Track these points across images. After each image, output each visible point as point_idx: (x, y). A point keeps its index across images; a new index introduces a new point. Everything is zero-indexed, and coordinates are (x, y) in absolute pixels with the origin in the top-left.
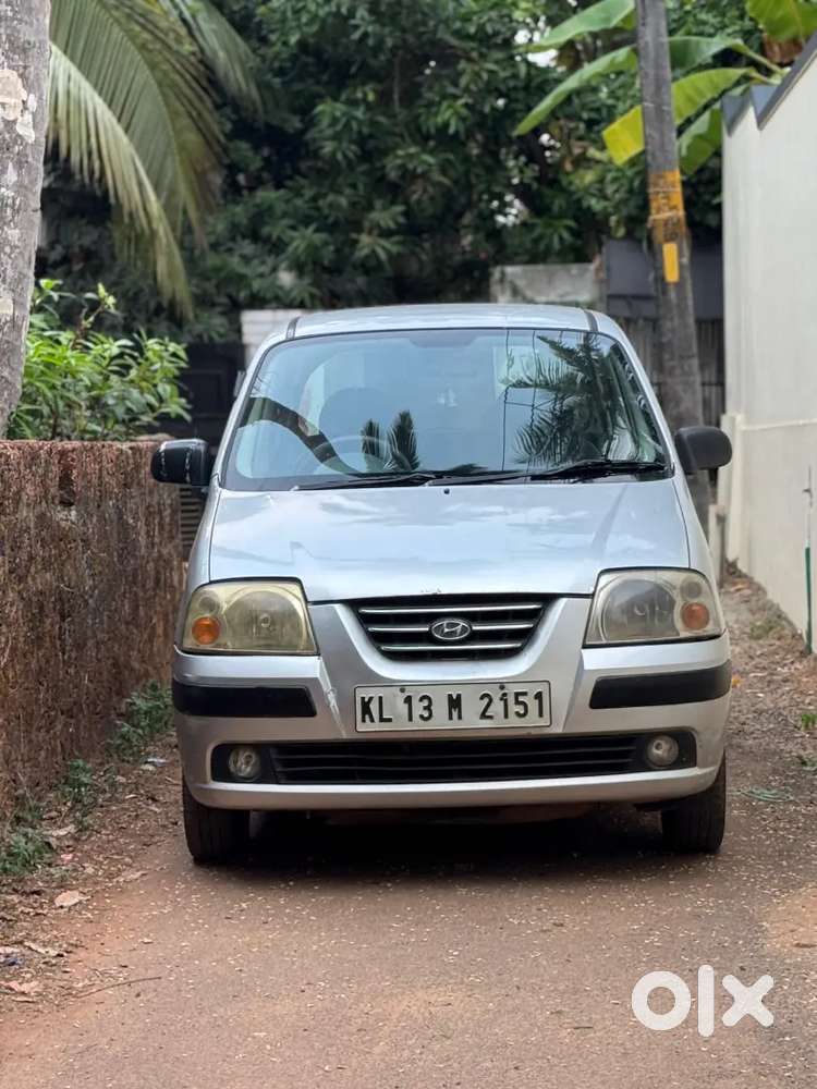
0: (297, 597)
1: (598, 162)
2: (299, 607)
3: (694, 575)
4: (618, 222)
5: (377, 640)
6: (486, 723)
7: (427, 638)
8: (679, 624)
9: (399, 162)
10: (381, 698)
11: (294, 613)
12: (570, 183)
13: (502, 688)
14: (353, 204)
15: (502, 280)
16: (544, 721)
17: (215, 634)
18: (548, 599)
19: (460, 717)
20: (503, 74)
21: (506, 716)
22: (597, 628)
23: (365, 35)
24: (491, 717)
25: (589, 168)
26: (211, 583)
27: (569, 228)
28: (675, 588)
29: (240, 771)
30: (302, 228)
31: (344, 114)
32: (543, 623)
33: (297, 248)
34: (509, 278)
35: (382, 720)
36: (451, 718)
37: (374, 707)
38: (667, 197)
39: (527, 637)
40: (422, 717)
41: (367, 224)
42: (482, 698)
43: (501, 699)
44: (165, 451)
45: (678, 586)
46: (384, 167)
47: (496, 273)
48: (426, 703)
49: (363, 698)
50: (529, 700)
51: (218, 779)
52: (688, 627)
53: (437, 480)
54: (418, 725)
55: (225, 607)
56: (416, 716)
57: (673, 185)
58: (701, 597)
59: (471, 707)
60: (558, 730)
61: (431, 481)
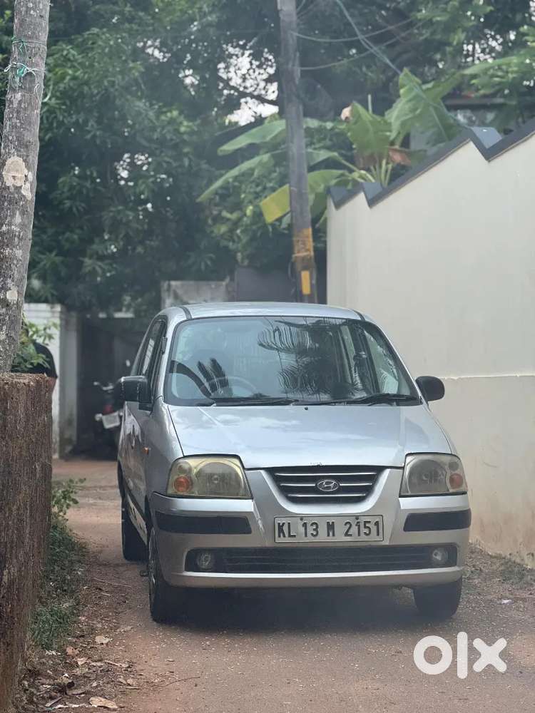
0: (237, 465)
1: (228, 220)
2: (239, 471)
3: (454, 458)
4: (244, 257)
5: (285, 491)
6: (348, 539)
7: (315, 490)
8: (449, 485)
9: (111, 214)
10: (289, 523)
11: (237, 475)
12: (212, 232)
14: (81, 239)
15: (168, 290)
16: (380, 538)
17: (189, 486)
18: (380, 469)
19: (334, 535)
20: (175, 164)
21: (359, 534)
22: (406, 484)
23: (94, 136)
24: (351, 535)
25: (223, 223)
26: (185, 457)
27: (211, 259)
28: (445, 465)
29: (202, 565)
30: (48, 253)
31: (79, 184)
32: (377, 483)
33: (45, 265)
34: (173, 288)
35: (290, 536)
36: (328, 535)
37: (285, 529)
38: (304, 243)
39: (368, 491)
41: (89, 252)
42: (346, 524)
43: (357, 525)
45: (448, 463)
46: (101, 217)
47: (165, 285)
48: (314, 527)
49: (279, 524)
50: (372, 526)
51: (188, 569)
52: (453, 487)
53: (297, 402)
54: (310, 539)
55: (195, 471)
56: (309, 534)
57: (308, 237)
58: (459, 470)
59: (340, 529)
60: (386, 543)
61: (294, 403)
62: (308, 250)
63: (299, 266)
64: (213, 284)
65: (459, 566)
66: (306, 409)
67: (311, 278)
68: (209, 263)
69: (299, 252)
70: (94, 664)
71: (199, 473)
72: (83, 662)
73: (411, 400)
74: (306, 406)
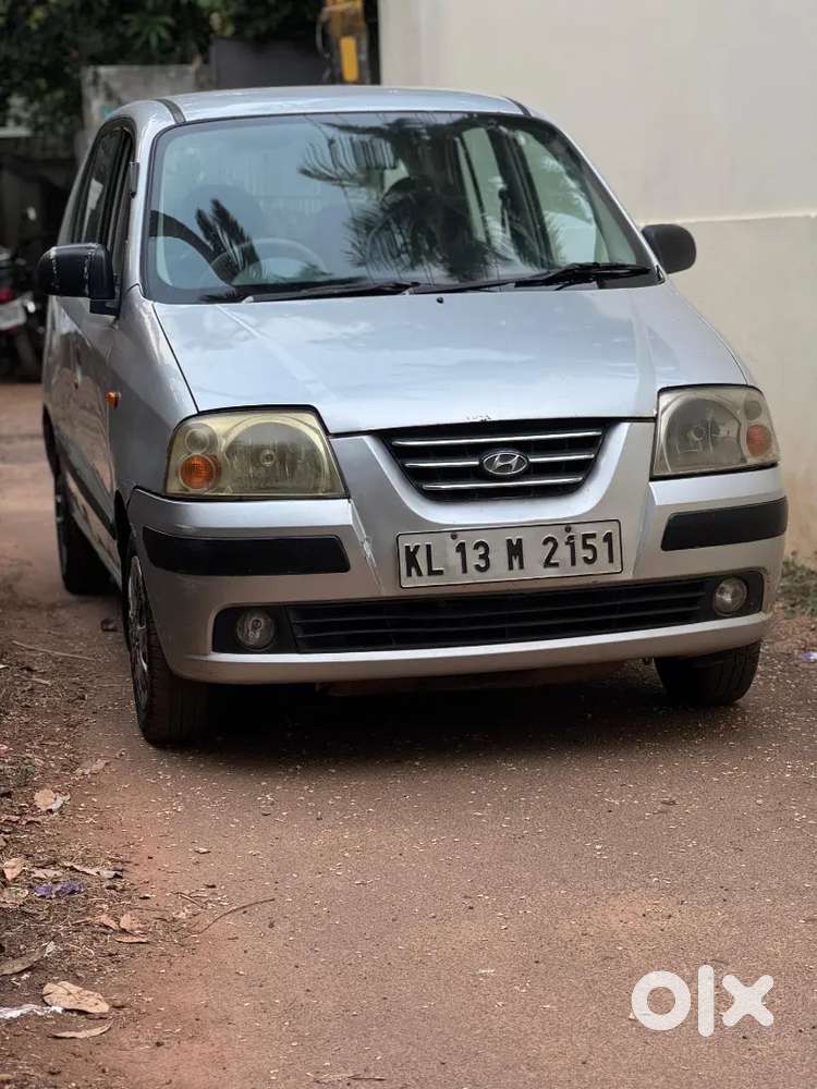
0: (313, 428)
2: (318, 440)
4: (224, 22)
5: (415, 478)
6: (551, 572)
7: (478, 473)
8: (746, 452)
10: (428, 547)
11: (313, 450)
13: (568, 530)
15: (95, 82)
16: (616, 567)
17: (213, 474)
18: (607, 424)
19: (521, 567)
21: (573, 563)
22: (662, 452)
24: (556, 565)
26: (201, 414)
27: (167, 27)
28: (738, 408)
29: (248, 638)
32: (603, 455)
34: (102, 80)
35: (431, 572)
36: (511, 568)
37: (421, 558)
39: (586, 469)
40: (478, 567)
42: (545, 542)
44: (57, 258)
45: (742, 402)
47: (88, 74)
48: (481, 551)
49: (408, 548)
50: (597, 543)
51: (218, 648)
52: (754, 452)
53: (416, 287)
54: (474, 577)
55: (224, 444)
56: (471, 567)
58: (763, 415)
59: (534, 554)
60: (628, 576)
61: (411, 289)
63: (335, 29)
64: (173, 70)
65: (765, 612)
66: (440, 301)
67: (359, 51)
68: (164, 34)
69: (335, 2)
70: (39, 873)
71: (232, 449)
72: (17, 871)
73: (639, 275)
74: (438, 296)
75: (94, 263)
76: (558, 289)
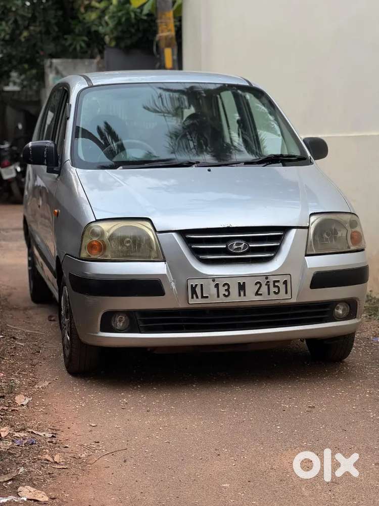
1: (97, 8)
2: (151, 234)
3: (354, 216)
4: (111, 39)
5: (196, 253)
6: (258, 298)
7: (225, 251)
8: (350, 243)
10: (202, 285)
11: (149, 238)
12: (84, 19)
13: (267, 278)
15: (51, 66)
16: (288, 296)
17: (102, 249)
18: (286, 229)
19: (245, 295)
21: (269, 294)
22: (311, 243)
24: (261, 294)
25: (92, 11)
26: (97, 221)
27: (84, 41)
28: (346, 223)
29: (116, 326)
32: (284, 243)
34: (54, 65)
35: (203, 297)
36: (240, 295)
37: (198, 290)
38: (166, 25)
39: (276, 250)
42: (256, 284)
43: (266, 285)
44: (32, 147)
45: (349, 221)
47: (47, 62)
48: (226, 287)
49: (192, 285)
50: (280, 285)
51: (103, 330)
52: (354, 244)
53: (198, 164)
54: (222, 299)
55: (107, 235)
56: (221, 295)
57: (169, 19)
58: (357, 227)
59: (251, 289)
60: (294, 300)
61: (196, 165)
62: (169, 30)
63: (162, 44)
64: (87, 62)
65: (358, 318)
66: (209, 170)
67: (173, 54)
68: (83, 45)
69: (162, 32)
70: (17, 434)
71: (111, 237)
72: (6, 433)
73: (301, 160)
74: (208, 168)
75: (49, 150)
76: (264, 166)
